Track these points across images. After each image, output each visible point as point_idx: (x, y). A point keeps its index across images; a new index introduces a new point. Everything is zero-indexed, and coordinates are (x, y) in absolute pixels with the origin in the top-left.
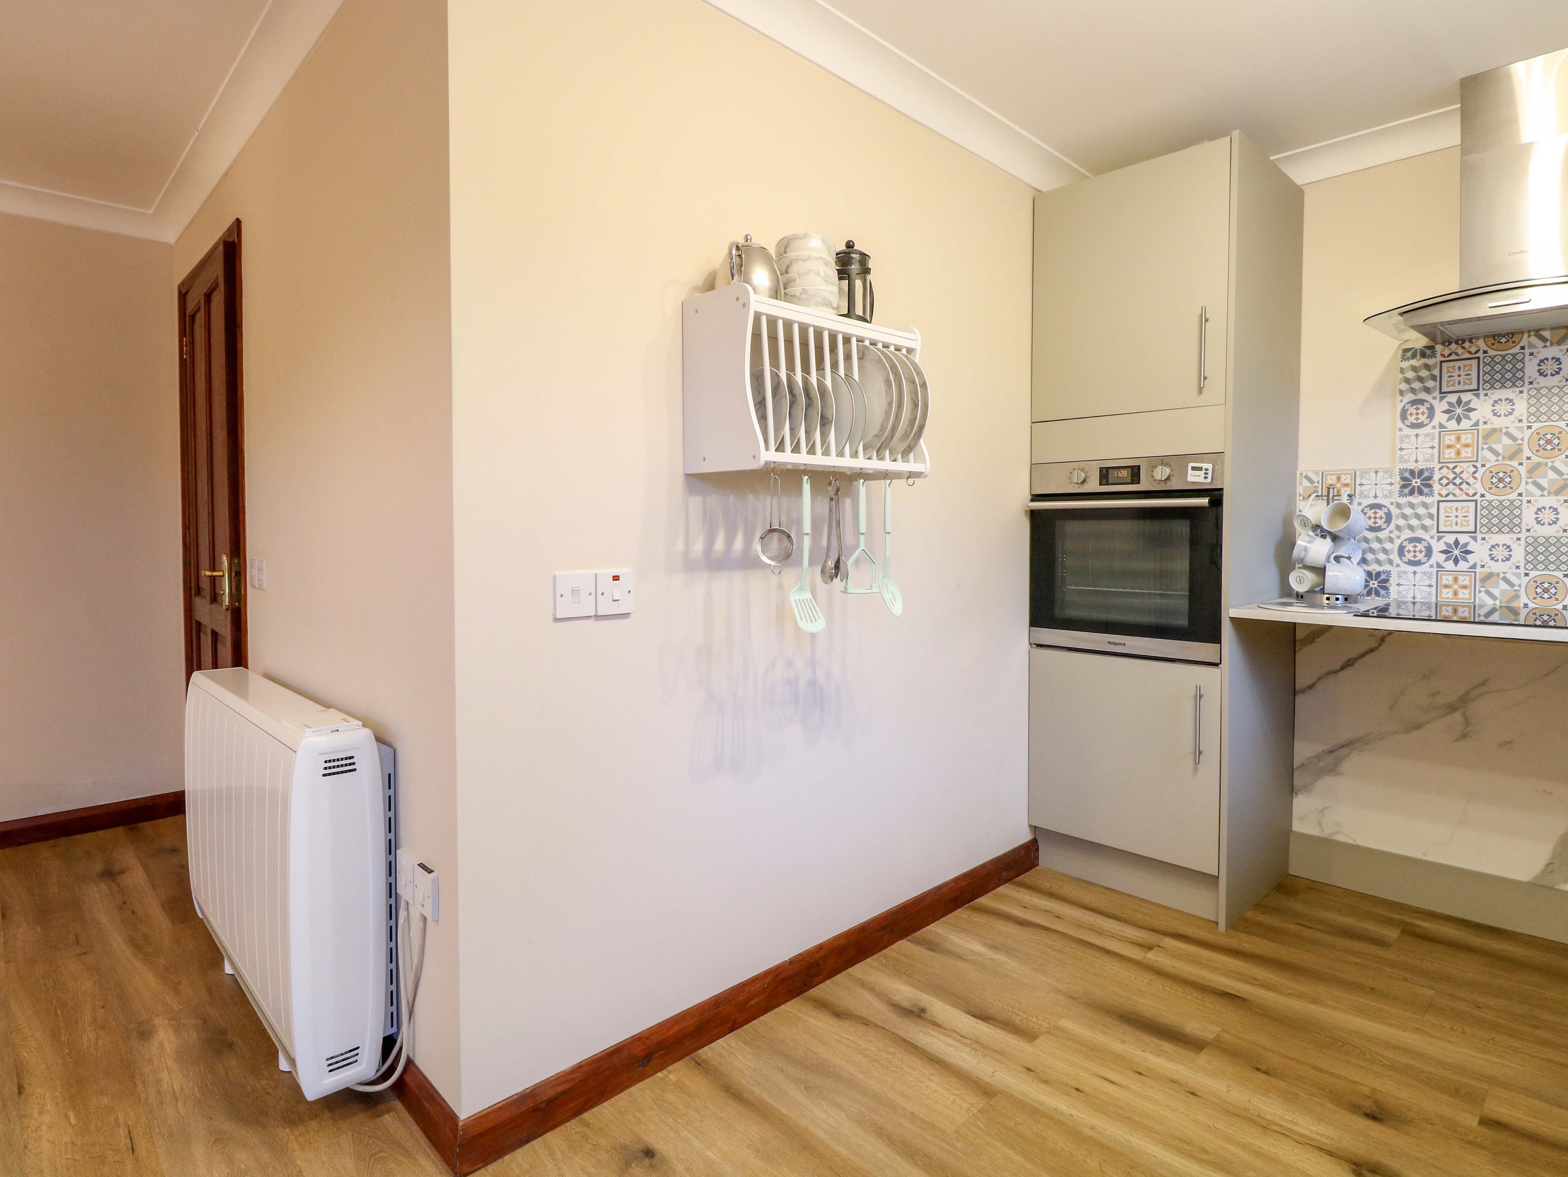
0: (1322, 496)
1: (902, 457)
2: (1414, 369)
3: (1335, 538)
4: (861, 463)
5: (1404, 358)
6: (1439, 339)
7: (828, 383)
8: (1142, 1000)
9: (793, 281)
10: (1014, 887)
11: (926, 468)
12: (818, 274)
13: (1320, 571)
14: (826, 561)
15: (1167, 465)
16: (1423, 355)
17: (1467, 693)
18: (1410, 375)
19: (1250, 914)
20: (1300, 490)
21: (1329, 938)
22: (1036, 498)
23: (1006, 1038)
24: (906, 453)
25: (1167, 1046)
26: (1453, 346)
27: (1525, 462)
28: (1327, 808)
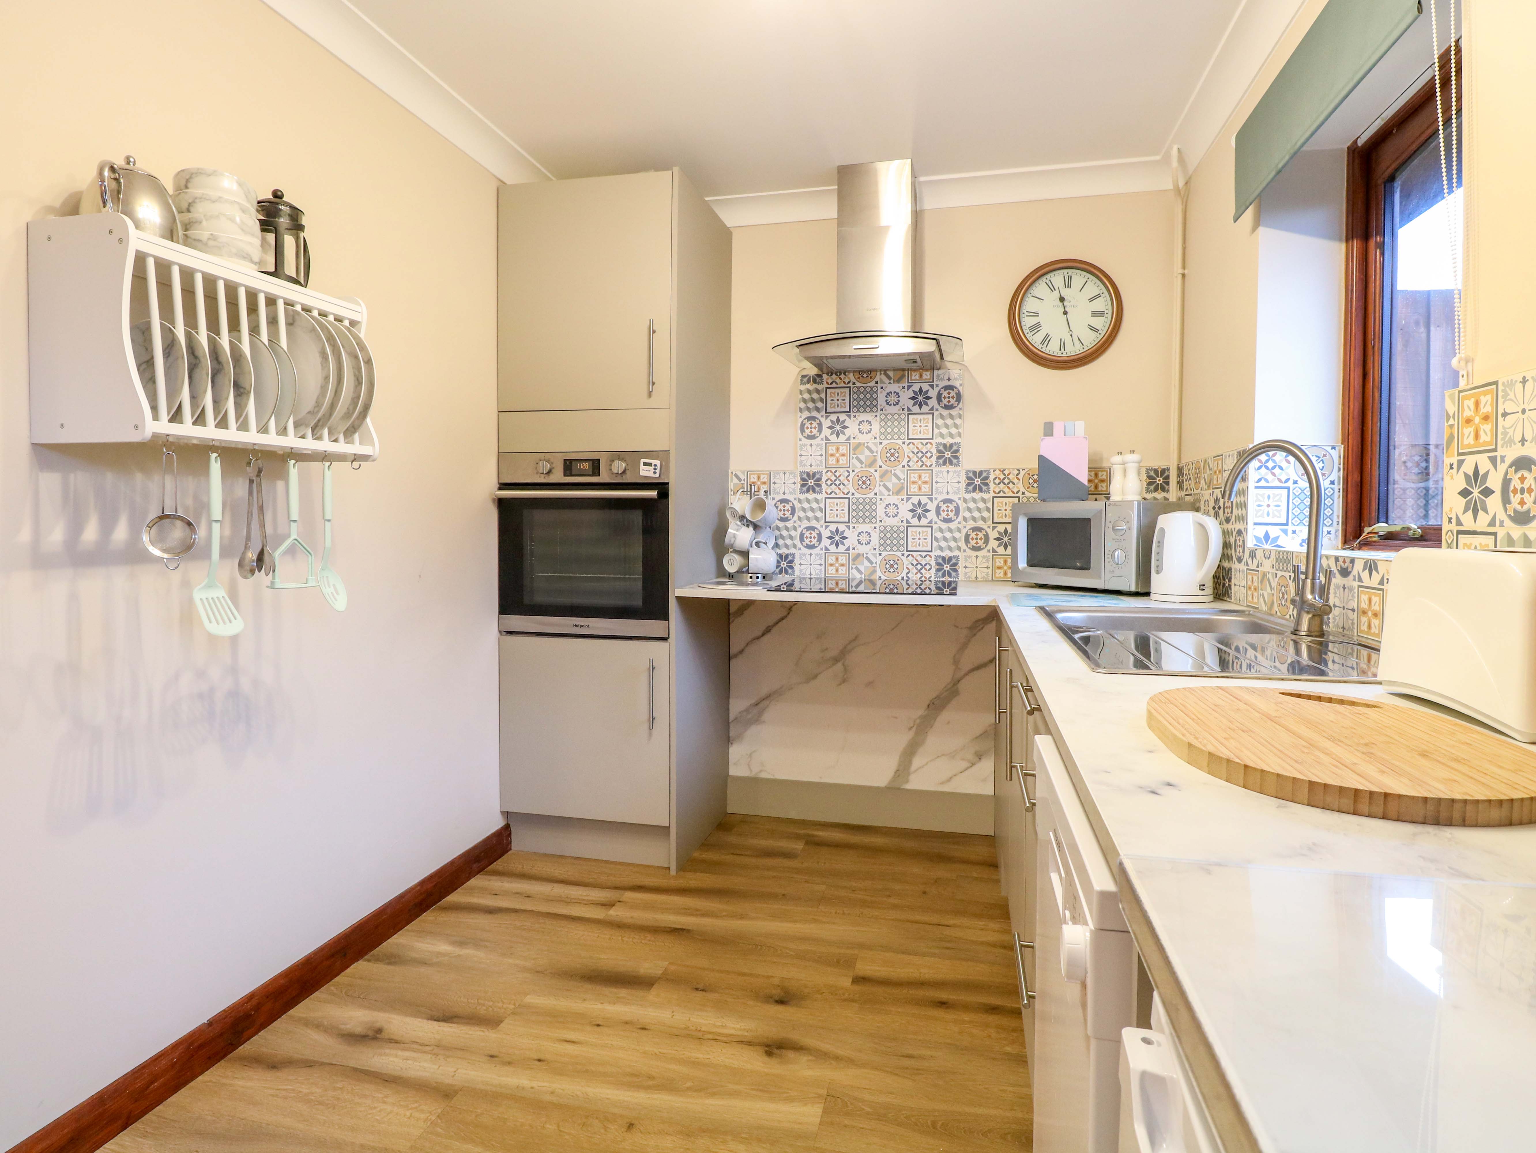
0: (747, 492)
1: (345, 437)
2: (809, 392)
3: (756, 527)
4: (291, 441)
5: (802, 383)
6: (825, 370)
7: (246, 347)
8: (603, 956)
9: (196, 222)
10: (486, 877)
11: (374, 451)
12: (232, 220)
13: (745, 554)
14: (244, 553)
15: (623, 460)
16: (815, 382)
17: (845, 647)
18: (806, 396)
19: (696, 854)
20: (731, 486)
21: (753, 861)
22: (503, 486)
23: (470, 1033)
24: (349, 433)
25: (623, 992)
26: (834, 376)
27: (879, 469)
28: (754, 751)
